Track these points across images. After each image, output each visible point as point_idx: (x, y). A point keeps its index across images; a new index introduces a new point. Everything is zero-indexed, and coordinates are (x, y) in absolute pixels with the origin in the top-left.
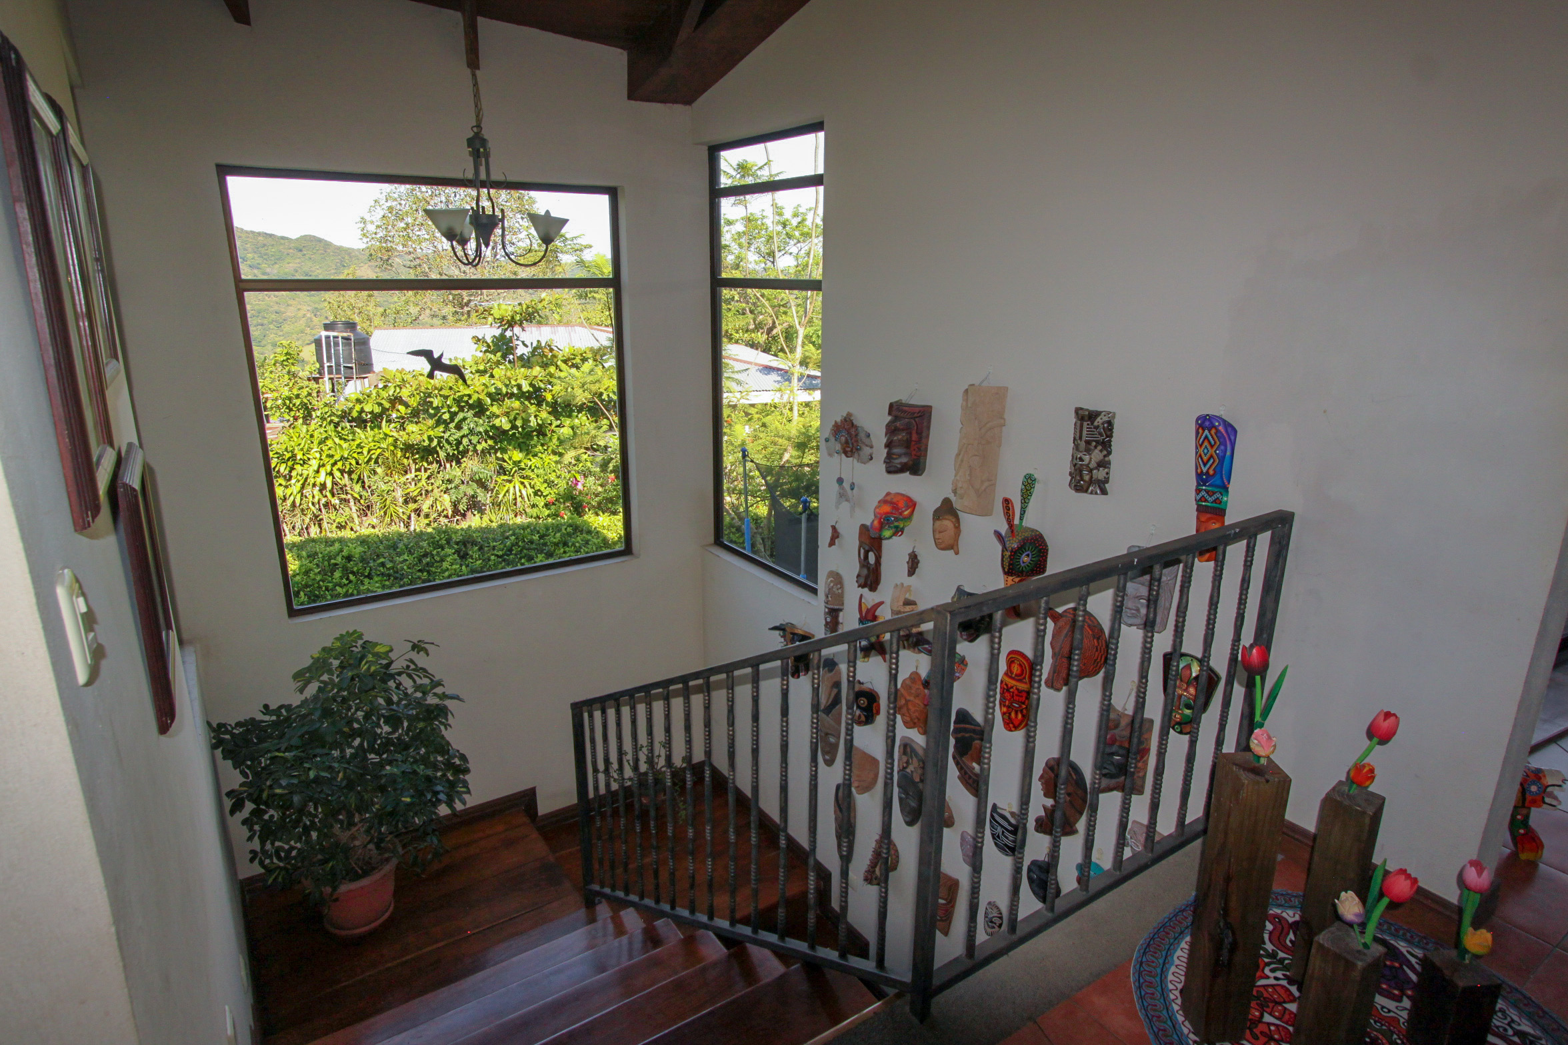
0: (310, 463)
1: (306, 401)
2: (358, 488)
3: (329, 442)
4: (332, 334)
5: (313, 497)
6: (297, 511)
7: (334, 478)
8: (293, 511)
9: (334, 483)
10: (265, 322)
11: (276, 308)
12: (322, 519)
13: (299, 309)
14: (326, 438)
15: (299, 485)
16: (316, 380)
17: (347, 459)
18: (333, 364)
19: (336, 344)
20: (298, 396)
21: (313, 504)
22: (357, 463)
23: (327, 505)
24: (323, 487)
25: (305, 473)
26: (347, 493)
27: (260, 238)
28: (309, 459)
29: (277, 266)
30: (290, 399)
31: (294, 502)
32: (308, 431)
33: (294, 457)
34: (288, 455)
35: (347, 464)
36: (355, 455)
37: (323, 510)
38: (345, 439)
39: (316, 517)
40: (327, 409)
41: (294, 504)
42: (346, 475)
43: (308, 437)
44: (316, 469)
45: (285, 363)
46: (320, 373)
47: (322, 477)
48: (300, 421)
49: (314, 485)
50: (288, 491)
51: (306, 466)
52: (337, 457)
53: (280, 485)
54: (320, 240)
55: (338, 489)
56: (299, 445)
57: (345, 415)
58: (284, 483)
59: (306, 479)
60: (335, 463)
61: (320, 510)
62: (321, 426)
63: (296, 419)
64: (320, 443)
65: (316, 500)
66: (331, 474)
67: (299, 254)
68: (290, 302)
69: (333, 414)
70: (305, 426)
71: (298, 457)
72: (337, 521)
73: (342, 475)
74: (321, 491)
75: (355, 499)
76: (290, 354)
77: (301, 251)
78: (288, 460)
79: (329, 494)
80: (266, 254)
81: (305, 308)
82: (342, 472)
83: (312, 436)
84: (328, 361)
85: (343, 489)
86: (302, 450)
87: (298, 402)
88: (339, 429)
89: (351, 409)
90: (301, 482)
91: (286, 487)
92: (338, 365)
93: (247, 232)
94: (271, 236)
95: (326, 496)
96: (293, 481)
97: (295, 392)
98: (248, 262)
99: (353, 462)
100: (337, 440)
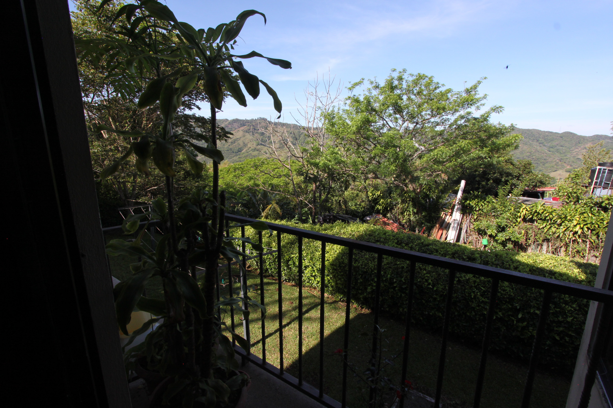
0: (573, 221)
1: (579, 195)
2: (594, 237)
3: (585, 215)
4: (602, 168)
5: (569, 236)
6: (559, 240)
7: (583, 230)
8: (557, 239)
9: (583, 233)
10: (539, 162)
11: (545, 158)
12: (569, 246)
13: (554, 159)
14: (584, 213)
15: (564, 229)
16: (586, 187)
17: (593, 224)
18: (599, 181)
19: (605, 173)
20: (575, 193)
21: (568, 238)
22: (599, 227)
23: (574, 241)
24: (576, 233)
25: (569, 225)
26: (587, 239)
27: (547, 133)
28: (573, 220)
29: (550, 143)
30: (571, 193)
31: (559, 235)
32: (575, 208)
33: (566, 217)
34: (563, 216)
35: (593, 226)
36: (599, 223)
37: (571, 242)
38: (594, 215)
39: (566, 244)
40: (589, 200)
41: (558, 236)
42: (590, 231)
43: (575, 210)
44: (575, 224)
45: (574, 178)
46: (589, 184)
47: (577, 228)
48: (573, 203)
49: (571, 231)
50: (558, 231)
51: (570, 222)
52: (589, 222)
53: (555, 227)
54: (571, 133)
55: (584, 235)
56: (570, 213)
57: (596, 204)
58: (557, 227)
59: (568, 228)
60: (587, 224)
61: (570, 242)
62: (583, 207)
63: (571, 201)
64: (580, 214)
65: (570, 237)
66: (582, 228)
67: (561, 139)
68: (551, 156)
69: (592, 203)
70: (574, 206)
71: (568, 218)
72: (578, 249)
73: (588, 231)
74: (573, 234)
75: (590, 241)
76: (578, 175)
77: (562, 137)
78: (563, 218)
79: (577, 237)
80: (547, 139)
81: (557, 158)
82: (588, 228)
83: (576, 210)
84: (596, 179)
85: (586, 236)
86: (571, 215)
87: (575, 195)
88: (592, 209)
89: (602, 202)
90: (565, 228)
91: (557, 229)
92: (601, 182)
93: (542, 131)
94: (551, 132)
95: (575, 237)
96: (562, 227)
97: (575, 191)
98: (539, 142)
99: (597, 226)
100: (590, 215)
